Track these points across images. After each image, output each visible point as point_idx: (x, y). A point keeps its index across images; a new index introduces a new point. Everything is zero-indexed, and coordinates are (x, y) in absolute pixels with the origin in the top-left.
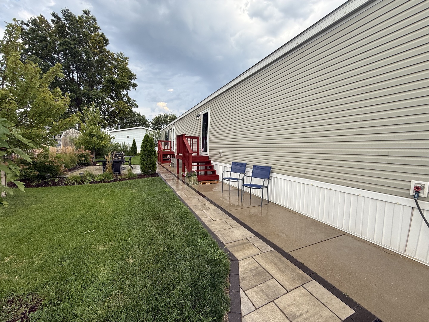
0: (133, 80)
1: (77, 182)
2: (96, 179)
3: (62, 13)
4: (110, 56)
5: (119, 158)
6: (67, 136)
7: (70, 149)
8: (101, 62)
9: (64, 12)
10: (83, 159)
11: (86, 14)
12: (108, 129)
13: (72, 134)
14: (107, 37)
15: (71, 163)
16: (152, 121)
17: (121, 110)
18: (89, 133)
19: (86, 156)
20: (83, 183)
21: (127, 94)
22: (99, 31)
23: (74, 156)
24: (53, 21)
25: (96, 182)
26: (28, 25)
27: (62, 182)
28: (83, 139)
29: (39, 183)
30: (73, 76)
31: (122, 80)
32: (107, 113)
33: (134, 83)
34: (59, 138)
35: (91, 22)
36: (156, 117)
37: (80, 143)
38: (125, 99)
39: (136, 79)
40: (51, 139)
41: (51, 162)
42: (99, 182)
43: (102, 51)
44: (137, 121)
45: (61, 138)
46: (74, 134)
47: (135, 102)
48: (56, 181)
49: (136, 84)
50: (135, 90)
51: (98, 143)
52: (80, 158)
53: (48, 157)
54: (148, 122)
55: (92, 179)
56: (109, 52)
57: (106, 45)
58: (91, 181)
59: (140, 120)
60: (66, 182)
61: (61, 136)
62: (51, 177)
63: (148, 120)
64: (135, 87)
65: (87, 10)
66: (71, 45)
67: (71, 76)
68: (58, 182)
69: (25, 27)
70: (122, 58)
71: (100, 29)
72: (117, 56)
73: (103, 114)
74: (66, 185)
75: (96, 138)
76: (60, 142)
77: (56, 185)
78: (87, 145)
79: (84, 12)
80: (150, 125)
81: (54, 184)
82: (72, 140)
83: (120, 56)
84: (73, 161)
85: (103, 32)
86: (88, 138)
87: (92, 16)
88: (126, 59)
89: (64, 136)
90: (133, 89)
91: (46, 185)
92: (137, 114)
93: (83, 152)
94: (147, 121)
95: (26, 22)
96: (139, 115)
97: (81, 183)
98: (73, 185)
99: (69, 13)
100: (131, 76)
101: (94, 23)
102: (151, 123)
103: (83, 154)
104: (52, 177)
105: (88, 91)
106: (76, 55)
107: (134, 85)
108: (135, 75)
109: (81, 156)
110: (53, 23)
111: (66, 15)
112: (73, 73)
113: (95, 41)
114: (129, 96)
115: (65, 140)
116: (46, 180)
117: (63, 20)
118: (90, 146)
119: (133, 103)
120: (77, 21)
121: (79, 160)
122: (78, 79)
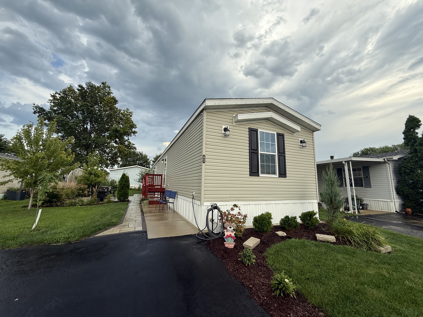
0: (134, 129)
1: (71, 205)
2: (84, 203)
3: (86, 84)
4: (118, 111)
5: (105, 190)
6: (74, 174)
7: (73, 185)
8: (110, 116)
9: (87, 84)
10: (81, 192)
11: (104, 84)
12: (110, 168)
13: (77, 173)
14: (117, 99)
15: (71, 194)
16: (153, 160)
17: (122, 152)
18: (89, 172)
19: (83, 189)
20: (75, 205)
21: (128, 139)
22: (112, 95)
23: (74, 189)
24: (78, 89)
25: (84, 205)
26: (59, 94)
27: (62, 205)
28: (84, 177)
29: (48, 205)
30: (87, 127)
31: (125, 129)
32: (110, 154)
33: (134, 131)
34: (67, 176)
35: (107, 89)
36: (157, 156)
37: (81, 180)
38: (126, 143)
39: (136, 127)
40: (61, 177)
41: (58, 192)
42: (86, 205)
43: (112, 108)
44: (139, 159)
45: (68, 176)
46: (79, 172)
47: (134, 146)
48: (59, 204)
49: (136, 132)
50: (135, 136)
51: (95, 180)
52: (79, 191)
53: (56, 189)
54: (149, 161)
55: (82, 204)
56: (117, 109)
57: (116, 104)
58: (81, 204)
59: (142, 159)
60: (65, 205)
61: (69, 174)
62: (55, 202)
63: (150, 159)
64: (135, 134)
65: (104, 82)
66: (88, 106)
67: (85, 127)
68: (60, 205)
69: (57, 95)
70: (128, 112)
71: (112, 94)
72: (124, 111)
73: (107, 155)
74: (64, 206)
75: (93, 176)
76: (67, 179)
77: (58, 206)
78: (86, 181)
79: (102, 83)
80: (151, 163)
81: (57, 206)
82: (76, 178)
83: (126, 111)
84: (73, 193)
85: (114, 96)
86: (88, 176)
87: (108, 85)
88: (131, 113)
89: (71, 174)
90: (133, 135)
91: (52, 206)
92: (140, 154)
93: (82, 186)
94: (148, 159)
95: (59, 93)
96: (142, 154)
97: (74, 205)
98: (69, 206)
99: (91, 84)
100: (133, 126)
101: (108, 90)
102: (152, 162)
103: (82, 188)
104: (57, 202)
105: (96, 139)
106: (91, 112)
107: (135, 132)
108: (136, 125)
109: (80, 189)
110: (78, 91)
111: (89, 85)
112: (87, 124)
113: (107, 102)
114: (130, 141)
115: (71, 177)
116: (52, 204)
117: (86, 89)
118: (88, 182)
119: (132, 146)
120: (96, 89)
121: (78, 192)
122: (90, 129)
